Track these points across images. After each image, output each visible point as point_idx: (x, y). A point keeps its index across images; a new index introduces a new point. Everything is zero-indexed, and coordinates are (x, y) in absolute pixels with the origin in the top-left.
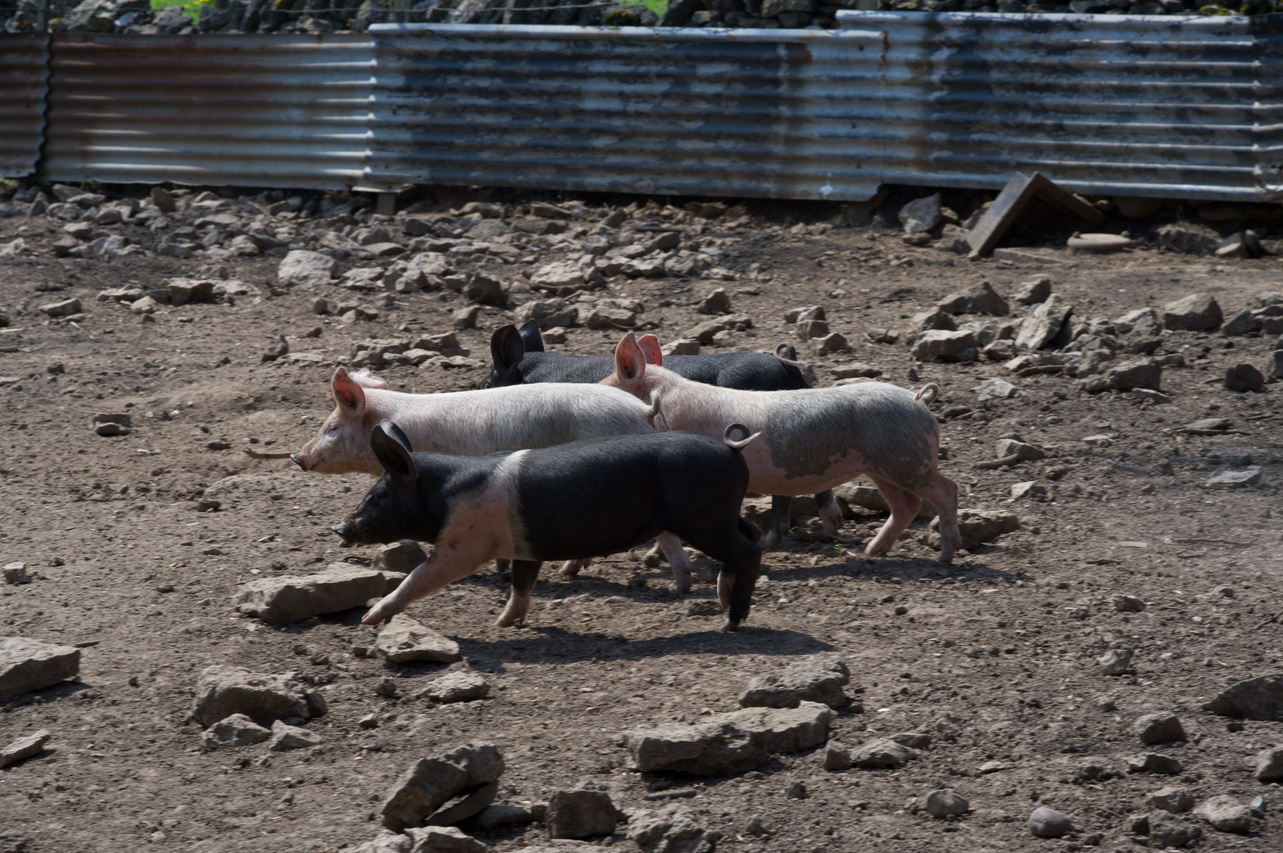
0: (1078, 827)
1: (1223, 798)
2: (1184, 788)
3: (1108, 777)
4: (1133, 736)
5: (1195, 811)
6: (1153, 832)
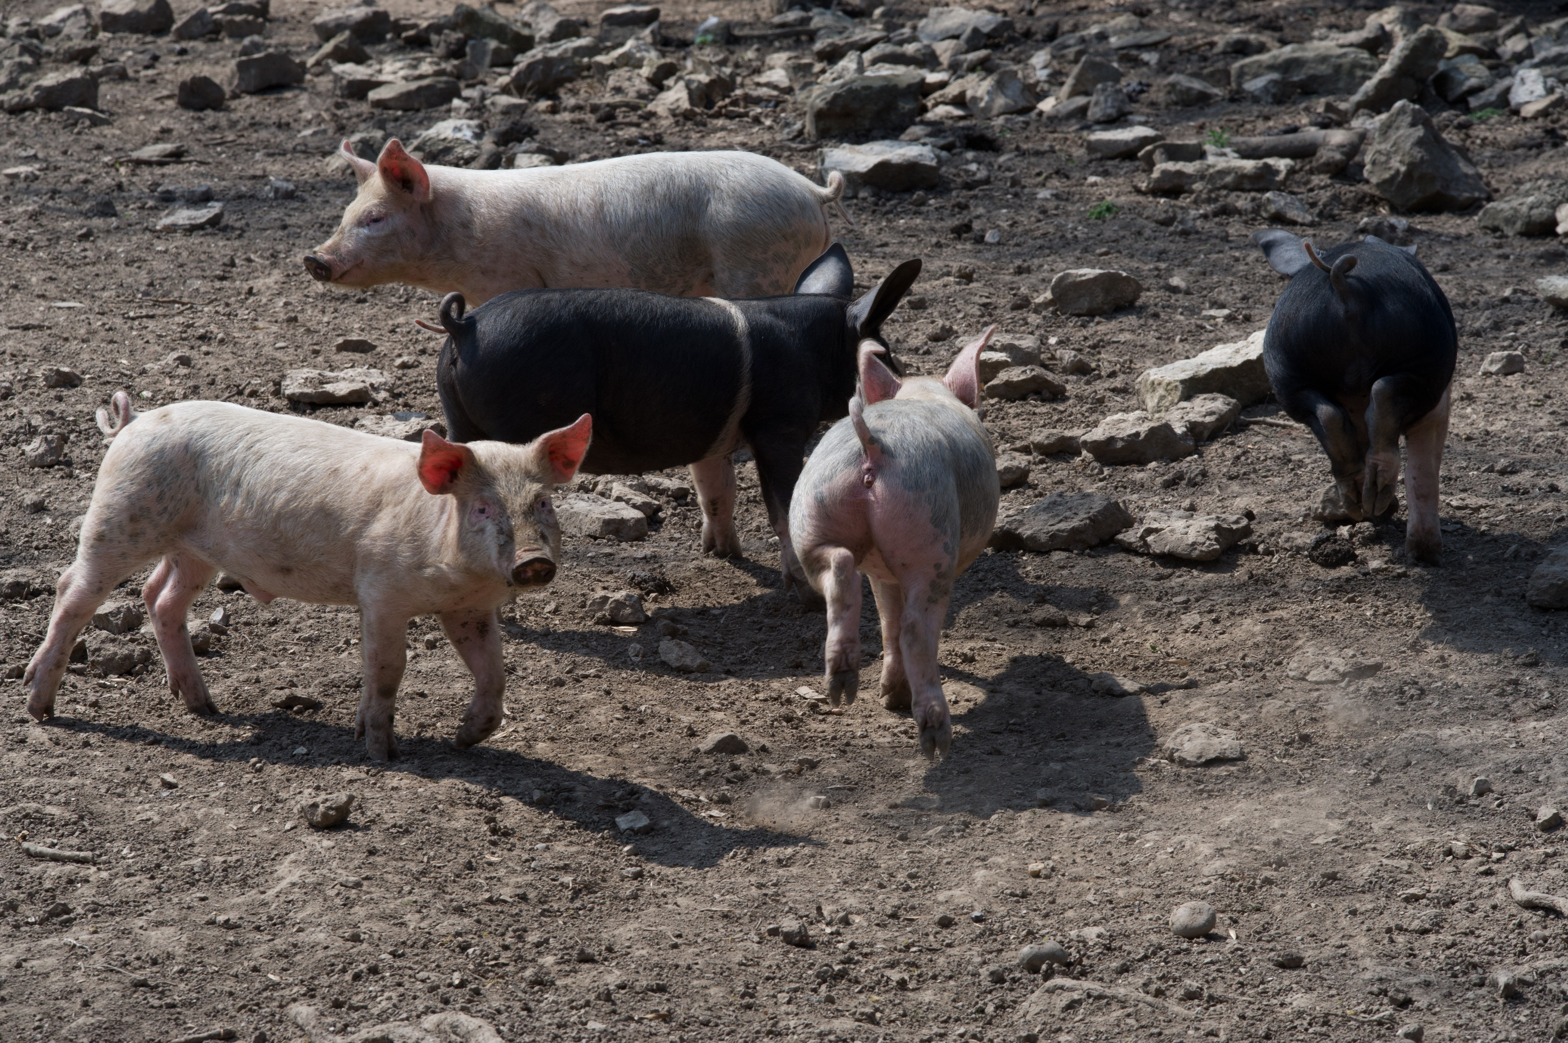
2: (130, 602)
3: (36, 593)
4: (67, 541)
5: (143, 631)
6: (90, 659)
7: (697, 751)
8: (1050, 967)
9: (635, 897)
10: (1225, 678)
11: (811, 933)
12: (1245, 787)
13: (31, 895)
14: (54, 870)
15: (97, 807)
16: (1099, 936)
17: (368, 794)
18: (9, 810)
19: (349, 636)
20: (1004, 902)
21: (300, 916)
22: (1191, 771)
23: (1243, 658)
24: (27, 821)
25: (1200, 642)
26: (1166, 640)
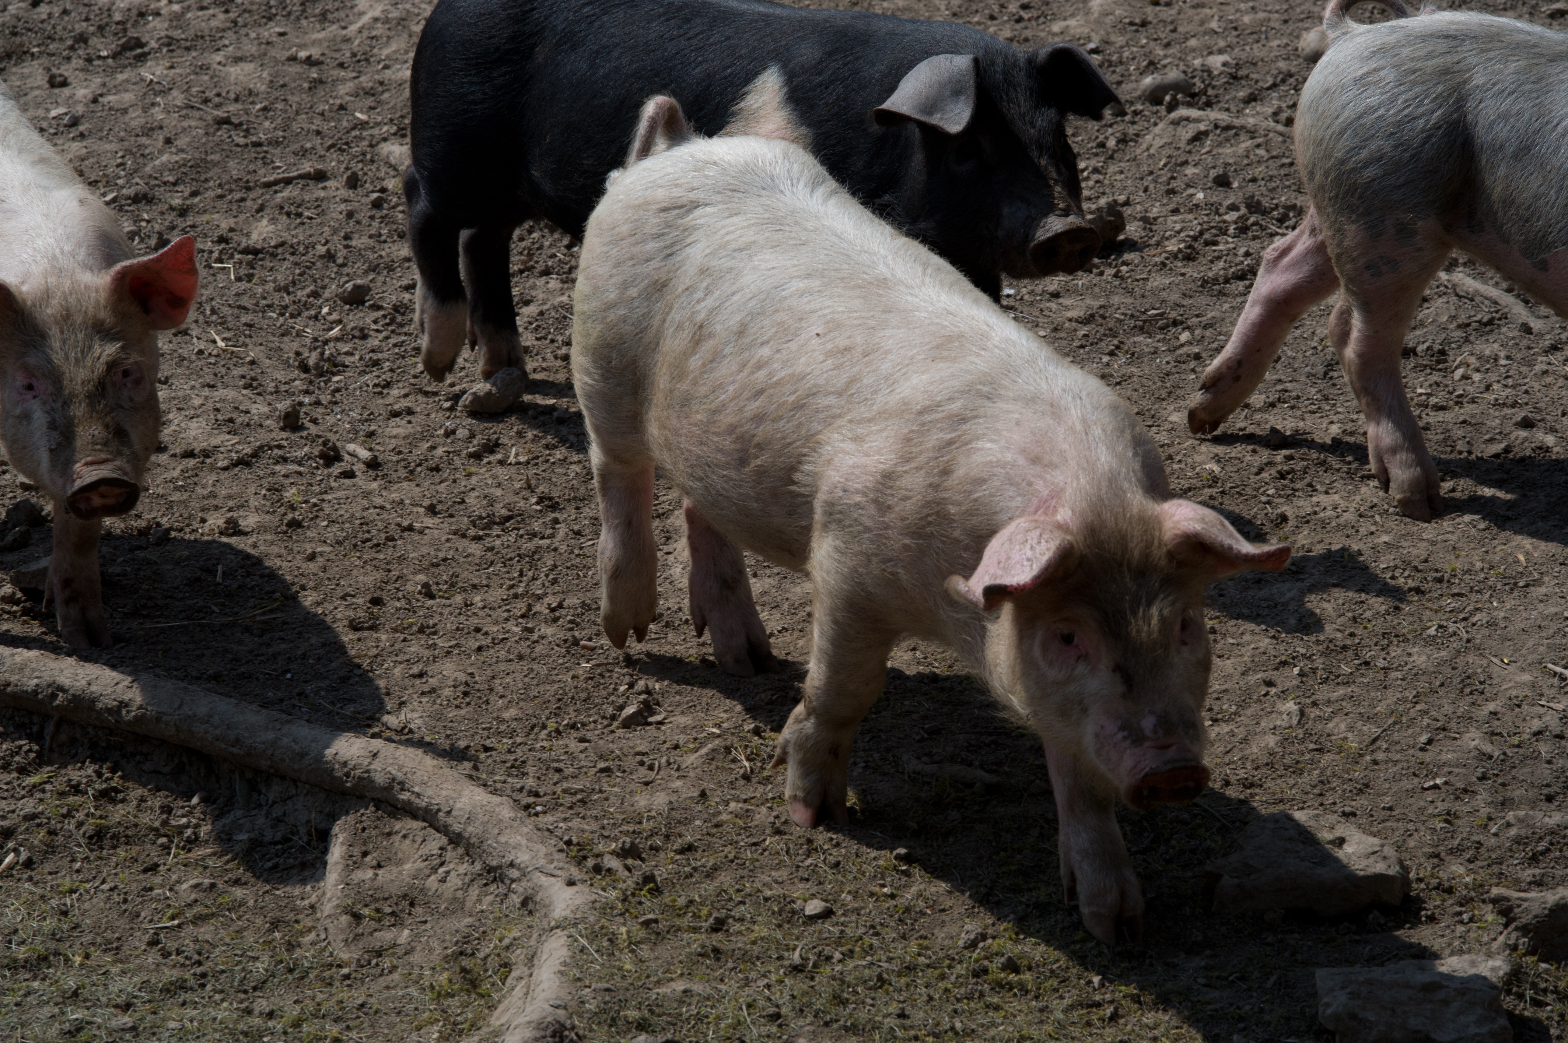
8: (1174, 98)
16: (1225, 64)
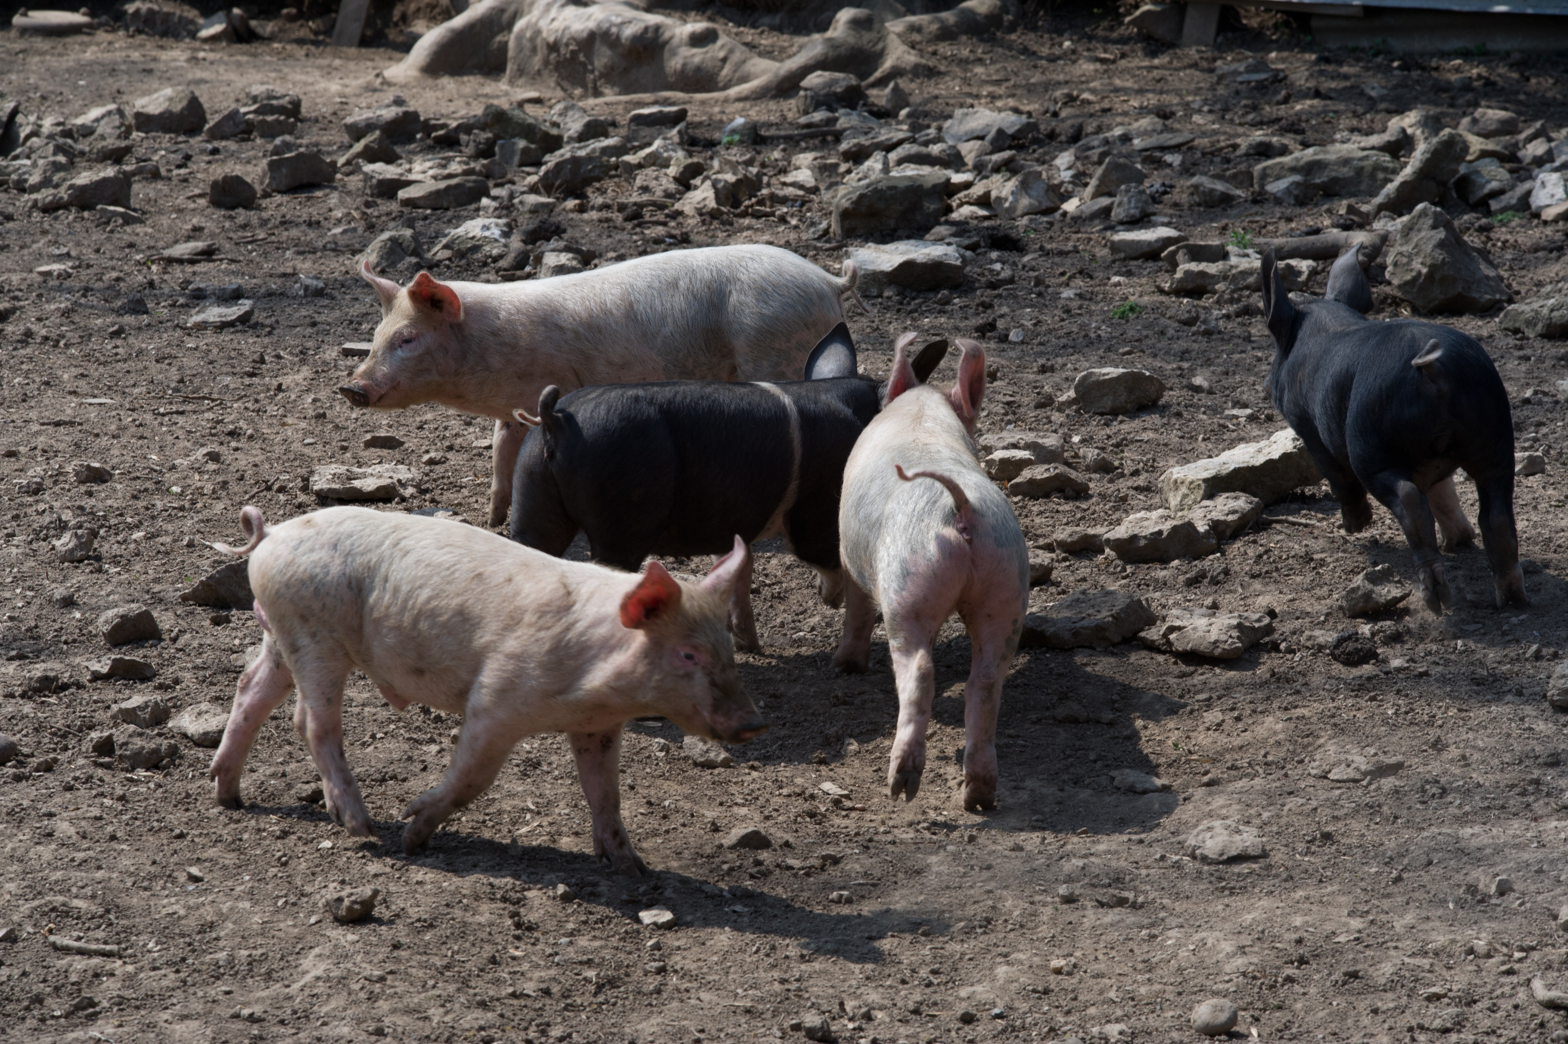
0: (25, 750)
1: (204, 706)
2: (158, 696)
3: (65, 687)
4: (96, 636)
5: (170, 725)
6: (118, 752)
7: (721, 846)
9: (658, 991)
10: (1247, 775)
11: (833, 1028)
12: (1267, 884)
13: (57, 989)
14: (80, 964)
15: (123, 900)
17: (392, 888)
18: (36, 903)
19: (376, 730)
20: (1027, 998)
21: (325, 1009)
22: (1213, 868)
23: (1265, 756)
24: (53, 915)
25: (1223, 739)
26: (1188, 737)
